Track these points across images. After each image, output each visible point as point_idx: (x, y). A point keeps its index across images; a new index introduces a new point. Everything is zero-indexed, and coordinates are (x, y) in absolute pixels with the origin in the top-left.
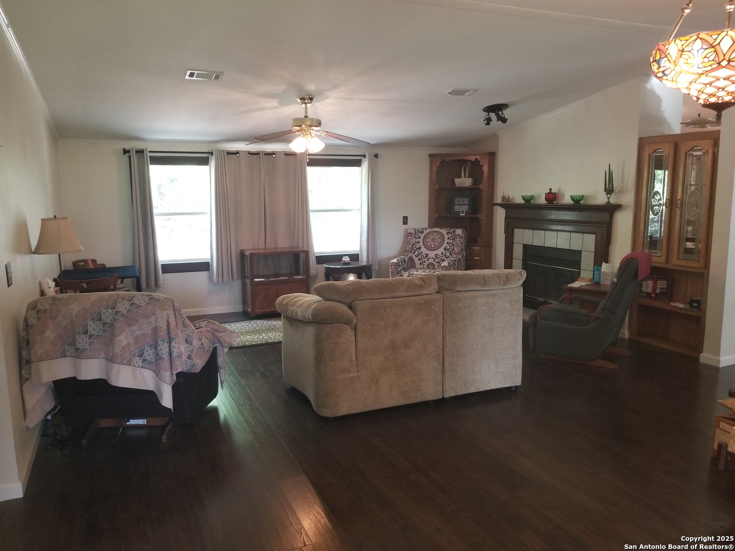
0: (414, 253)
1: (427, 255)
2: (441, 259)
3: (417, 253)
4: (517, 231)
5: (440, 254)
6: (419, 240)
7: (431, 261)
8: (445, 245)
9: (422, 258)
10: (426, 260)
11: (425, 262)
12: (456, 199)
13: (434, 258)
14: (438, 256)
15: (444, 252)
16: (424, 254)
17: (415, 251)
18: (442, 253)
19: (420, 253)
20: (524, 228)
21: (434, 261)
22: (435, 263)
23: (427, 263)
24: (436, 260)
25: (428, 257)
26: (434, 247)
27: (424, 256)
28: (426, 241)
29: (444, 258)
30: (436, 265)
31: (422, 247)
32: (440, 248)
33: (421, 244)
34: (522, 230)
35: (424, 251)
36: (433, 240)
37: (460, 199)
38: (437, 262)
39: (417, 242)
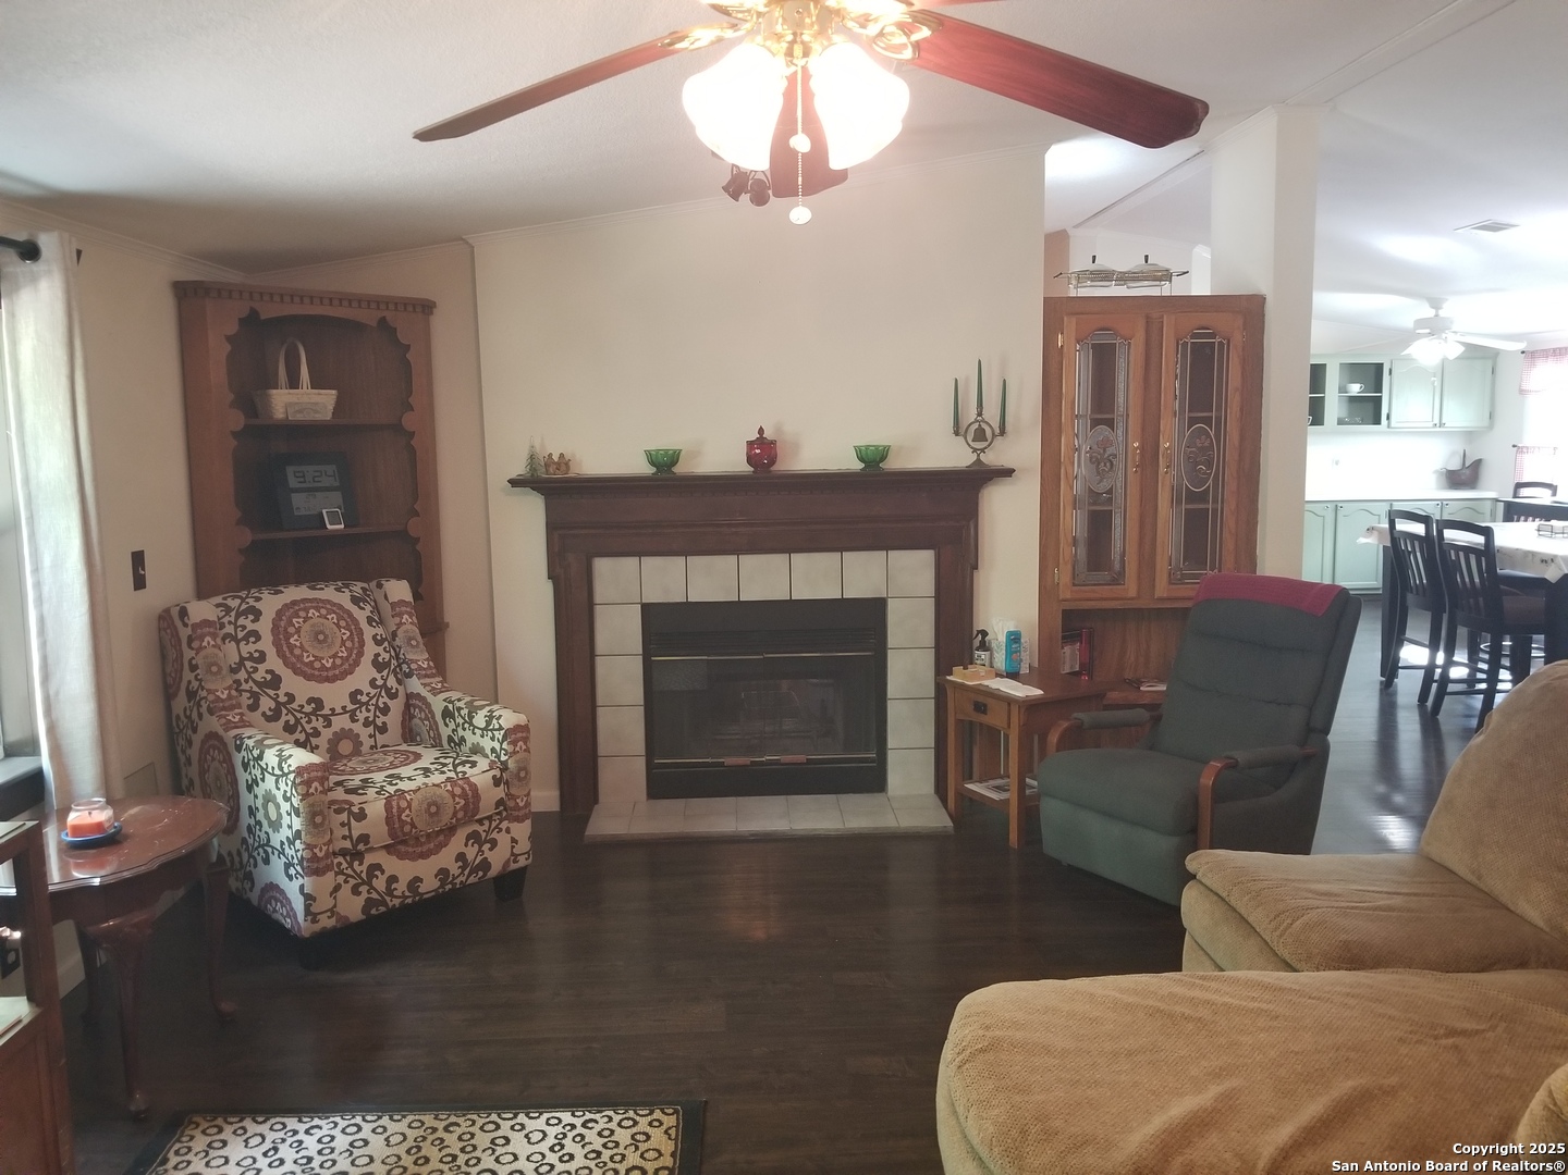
0: (253, 707)
1: (318, 703)
2: (377, 706)
3: (266, 704)
4: (603, 567)
5: (366, 688)
6: (260, 646)
7: (342, 722)
8: (371, 649)
9: (298, 721)
10: (319, 724)
11: (317, 733)
12: (290, 470)
13: (350, 707)
14: (364, 699)
15: (378, 676)
16: (300, 700)
17: (255, 697)
18: (373, 683)
19: (283, 699)
20: (640, 554)
21: (354, 720)
22: (358, 728)
23: (327, 734)
24: (361, 716)
25: (326, 711)
26: (334, 666)
27: (308, 709)
28: (291, 648)
29: (386, 699)
30: (364, 733)
31: (285, 673)
32: (357, 663)
33: (274, 662)
34: (632, 562)
35: (300, 688)
36: (320, 637)
37: (303, 468)
38: (367, 724)
39: (251, 658)
